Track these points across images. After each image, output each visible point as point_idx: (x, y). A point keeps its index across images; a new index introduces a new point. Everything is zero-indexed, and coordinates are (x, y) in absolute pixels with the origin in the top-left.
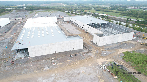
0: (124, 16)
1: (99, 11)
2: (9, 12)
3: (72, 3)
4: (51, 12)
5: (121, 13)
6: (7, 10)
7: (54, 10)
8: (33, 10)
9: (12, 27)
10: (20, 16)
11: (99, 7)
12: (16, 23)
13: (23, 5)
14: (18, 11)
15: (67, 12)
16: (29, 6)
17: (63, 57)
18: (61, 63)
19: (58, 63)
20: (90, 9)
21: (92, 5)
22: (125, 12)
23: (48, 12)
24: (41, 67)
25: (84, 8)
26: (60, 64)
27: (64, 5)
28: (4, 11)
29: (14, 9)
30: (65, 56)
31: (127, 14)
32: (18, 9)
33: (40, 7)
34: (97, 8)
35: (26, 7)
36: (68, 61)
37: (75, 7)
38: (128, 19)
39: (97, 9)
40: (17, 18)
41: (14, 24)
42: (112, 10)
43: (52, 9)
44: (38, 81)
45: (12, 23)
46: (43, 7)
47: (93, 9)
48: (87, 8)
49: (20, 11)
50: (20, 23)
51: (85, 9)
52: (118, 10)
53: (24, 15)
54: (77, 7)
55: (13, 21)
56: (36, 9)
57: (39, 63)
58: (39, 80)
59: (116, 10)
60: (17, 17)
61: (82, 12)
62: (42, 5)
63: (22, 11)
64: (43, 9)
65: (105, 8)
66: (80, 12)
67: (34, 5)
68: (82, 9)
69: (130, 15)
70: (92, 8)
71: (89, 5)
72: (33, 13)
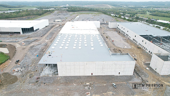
1: (158, 16)
2: (51, 13)
3: (121, 5)
4: (94, 14)
6: (50, 11)
7: (98, 13)
8: (75, 12)
9: (49, 31)
10: (60, 18)
11: (157, 10)
12: (54, 26)
13: (66, 5)
14: (60, 12)
15: (113, 16)
16: (72, 7)
18: (98, 95)
20: (144, 13)
21: (147, 8)
25: (135, 12)
27: (111, 7)
28: (47, 11)
29: (56, 10)
32: (60, 10)
33: (83, 8)
34: (155, 12)
35: (69, 8)
36: (108, 92)
37: (123, 9)
40: (56, 20)
41: (52, 27)
43: (95, 11)
45: (51, 25)
46: (86, 8)
47: (148, 13)
48: (140, 12)
50: (58, 26)
51: (137, 13)
53: (65, 17)
54: (127, 10)
55: (52, 23)
56: (78, 11)
60: (57, 18)
61: (133, 16)
62: (86, 6)
63: (63, 12)
66: (130, 16)
67: (77, 6)
68: (133, 12)
71: (143, 8)
72: (74, 15)
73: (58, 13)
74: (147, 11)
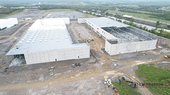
0: (154, 19)
2: (21, 11)
3: (94, 2)
4: (66, 12)
5: (151, 15)
6: (19, 9)
7: (70, 10)
9: (18, 29)
10: (30, 17)
11: (125, 7)
12: (24, 24)
14: (30, 10)
15: (85, 13)
17: (64, 67)
18: (60, 74)
19: (56, 73)
20: (113, 9)
22: (156, 13)
23: (63, 12)
24: (35, 77)
25: (106, 8)
26: (58, 74)
28: (16, 10)
29: (27, 8)
30: (66, 65)
31: (158, 16)
32: (31, 8)
36: (68, 71)
38: (158, 22)
39: (122, 9)
40: (27, 19)
41: (22, 25)
42: (140, 10)
44: (27, 93)
45: (20, 24)
48: (111, 9)
49: (32, 10)
51: (107, 10)
52: (148, 11)
53: (36, 15)
57: (35, 72)
58: (29, 92)
59: (145, 11)
60: (27, 17)
63: (34, 10)
64: (58, 8)
65: (132, 9)
66: (101, 12)
67: (50, 4)
69: (162, 18)
70: (116, 8)
72: (46, 13)
73: (29, 11)
74: (117, 8)
